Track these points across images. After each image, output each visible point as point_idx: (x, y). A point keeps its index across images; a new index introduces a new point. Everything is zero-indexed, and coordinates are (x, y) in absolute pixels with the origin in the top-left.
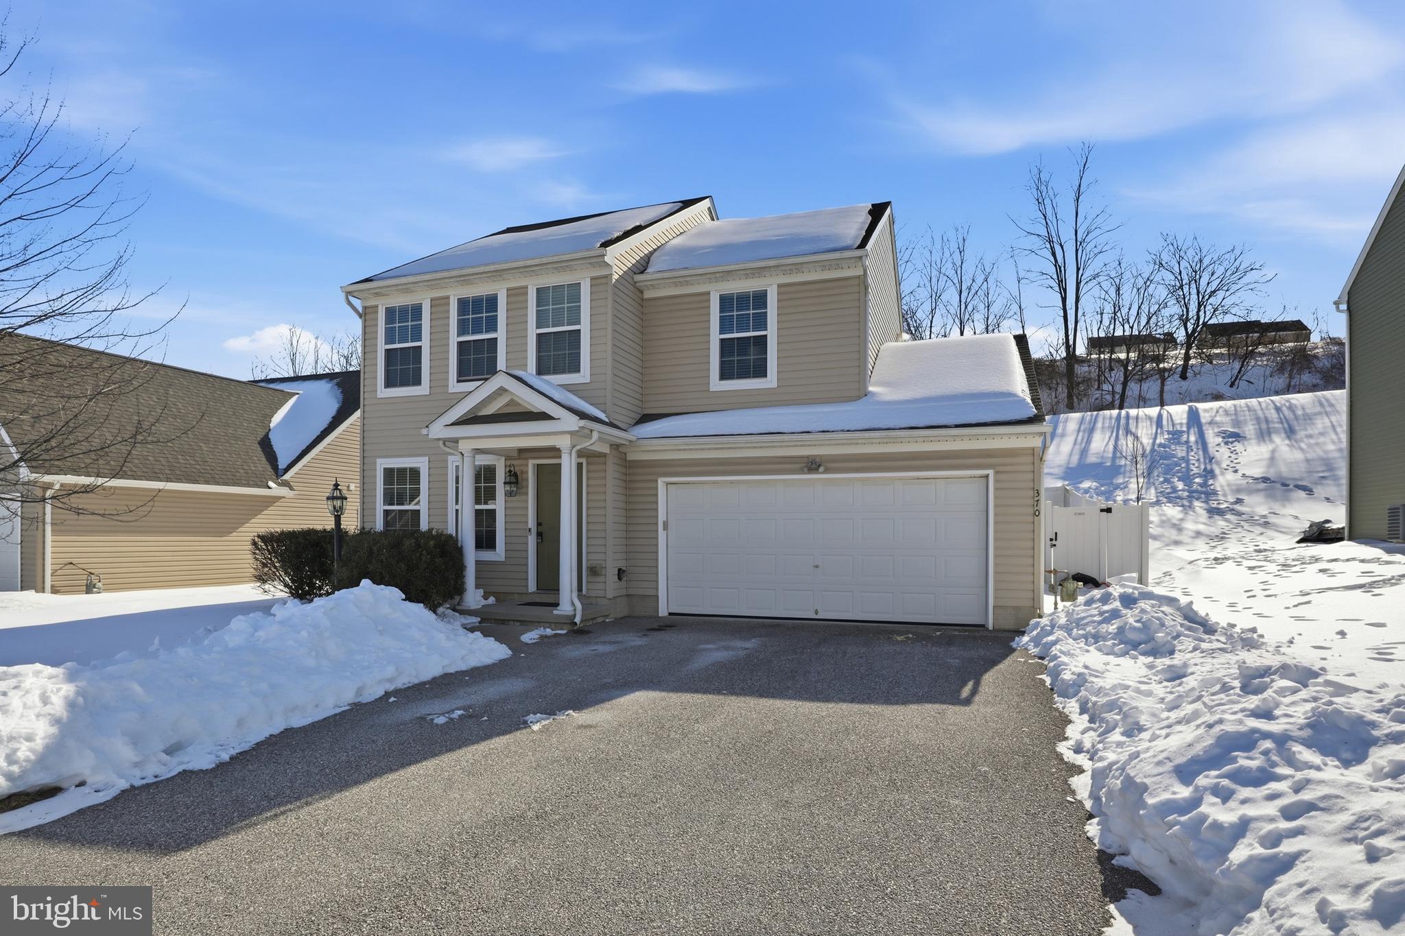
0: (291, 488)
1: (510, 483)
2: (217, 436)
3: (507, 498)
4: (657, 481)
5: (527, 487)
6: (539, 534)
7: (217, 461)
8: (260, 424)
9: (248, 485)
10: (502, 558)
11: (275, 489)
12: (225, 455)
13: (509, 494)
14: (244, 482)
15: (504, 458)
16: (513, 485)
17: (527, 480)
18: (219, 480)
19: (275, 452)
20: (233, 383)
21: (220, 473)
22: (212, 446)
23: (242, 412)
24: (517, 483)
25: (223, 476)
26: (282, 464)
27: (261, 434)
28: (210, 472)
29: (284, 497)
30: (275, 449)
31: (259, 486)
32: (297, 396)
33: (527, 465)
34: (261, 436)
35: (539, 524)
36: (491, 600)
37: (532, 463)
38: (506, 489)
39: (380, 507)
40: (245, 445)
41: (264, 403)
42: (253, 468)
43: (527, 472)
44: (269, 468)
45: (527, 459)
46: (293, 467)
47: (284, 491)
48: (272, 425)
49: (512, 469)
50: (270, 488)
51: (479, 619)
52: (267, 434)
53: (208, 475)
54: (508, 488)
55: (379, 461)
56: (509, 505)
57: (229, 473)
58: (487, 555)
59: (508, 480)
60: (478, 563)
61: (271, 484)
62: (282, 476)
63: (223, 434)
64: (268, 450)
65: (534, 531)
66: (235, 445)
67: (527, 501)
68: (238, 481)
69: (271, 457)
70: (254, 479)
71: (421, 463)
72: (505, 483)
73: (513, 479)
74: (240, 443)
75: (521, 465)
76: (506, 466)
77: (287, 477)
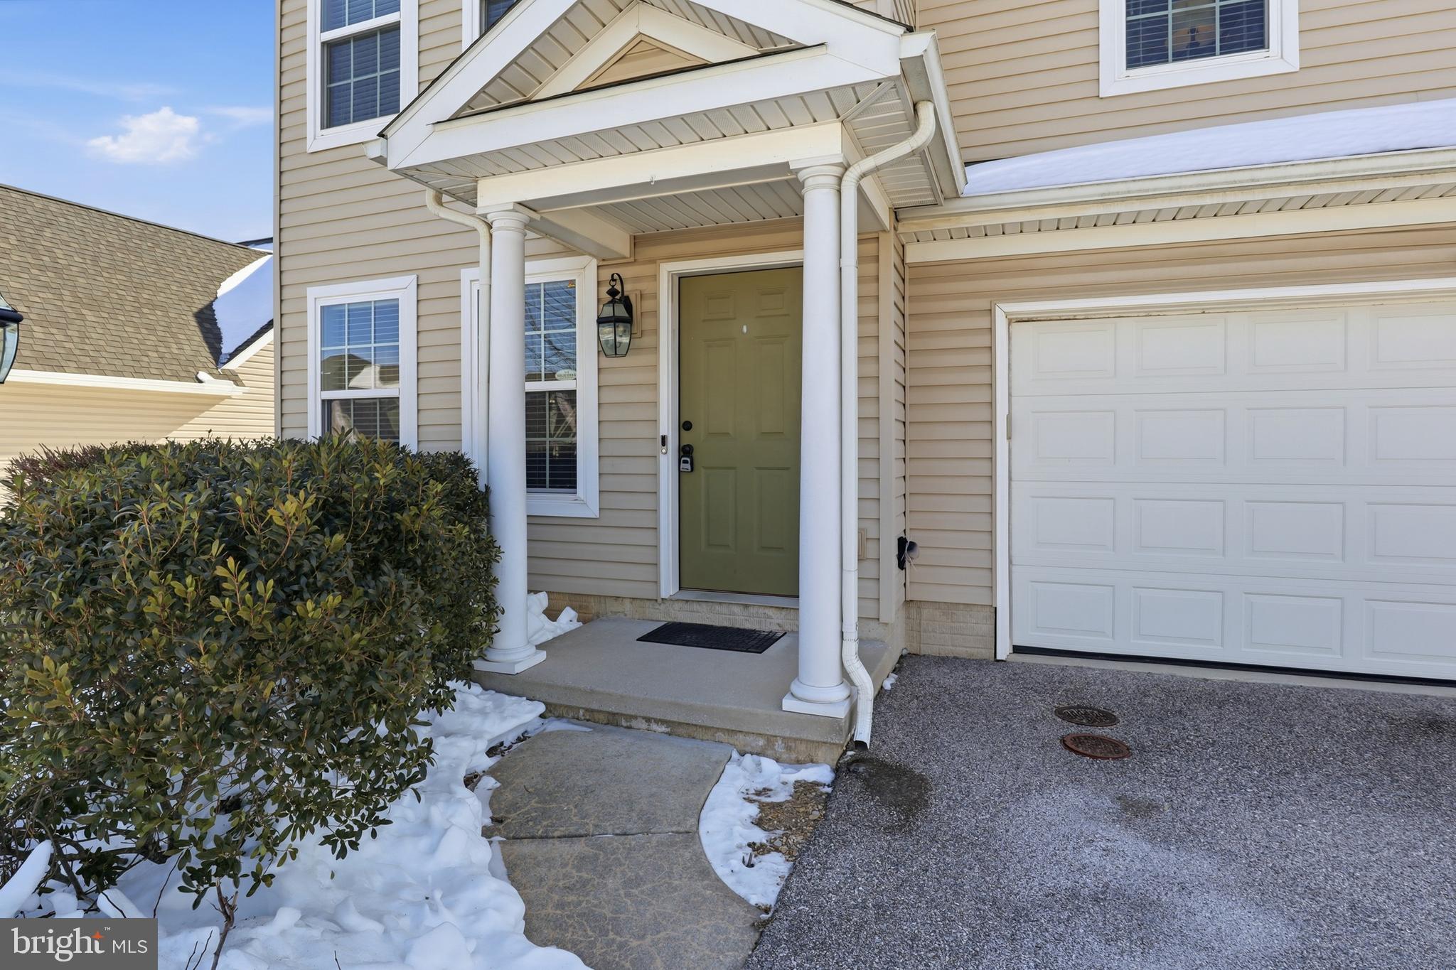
0: (238, 382)
1: (614, 321)
2: (119, 302)
3: (604, 360)
4: (990, 312)
5: (656, 332)
6: (685, 452)
7: (110, 338)
8: (200, 289)
9: (161, 376)
10: (593, 511)
11: (211, 385)
12: (127, 329)
13: (609, 351)
14: (154, 371)
15: (594, 263)
16: (621, 329)
17: (655, 313)
18: (107, 367)
19: (219, 329)
20: (164, 231)
21: (113, 356)
22: (106, 315)
23: (171, 270)
24: (628, 321)
25: (116, 362)
26: (227, 348)
27: (200, 303)
28: (91, 353)
29: (229, 397)
30: (219, 325)
31: (179, 378)
32: (270, 256)
33: (655, 278)
34: (200, 306)
35: (685, 426)
36: (568, 620)
37: (667, 271)
38: (603, 338)
39: (315, 395)
40: (169, 317)
41: (211, 260)
42: (176, 351)
43: (655, 296)
44: (205, 351)
45: (653, 261)
46: (243, 350)
47: (225, 387)
48: (220, 293)
49: (618, 287)
50: (200, 381)
51: (542, 708)
52: (211, 304)
53: (88, 360)
54: (608, 333)
55: (312, 292)
56: (609, 379)
57: (129, 357)
58: (554, 503)
59: (608, 312)
60: (533, 521)
61: (202, 375)
62: (225, 364)
63: (131, 299)
64: (208, 326)
65: (672, 443)
66: (151, 317)
67: (655, 368)
68: (144, 370)
69: (212, 335)
70: (174, 367)
71: (400, 289)
72: (601, 321)
73: (621, 311)
74: (159, 313)
75: (637, 279)
76: (599, 283)
77: (233, 365)
